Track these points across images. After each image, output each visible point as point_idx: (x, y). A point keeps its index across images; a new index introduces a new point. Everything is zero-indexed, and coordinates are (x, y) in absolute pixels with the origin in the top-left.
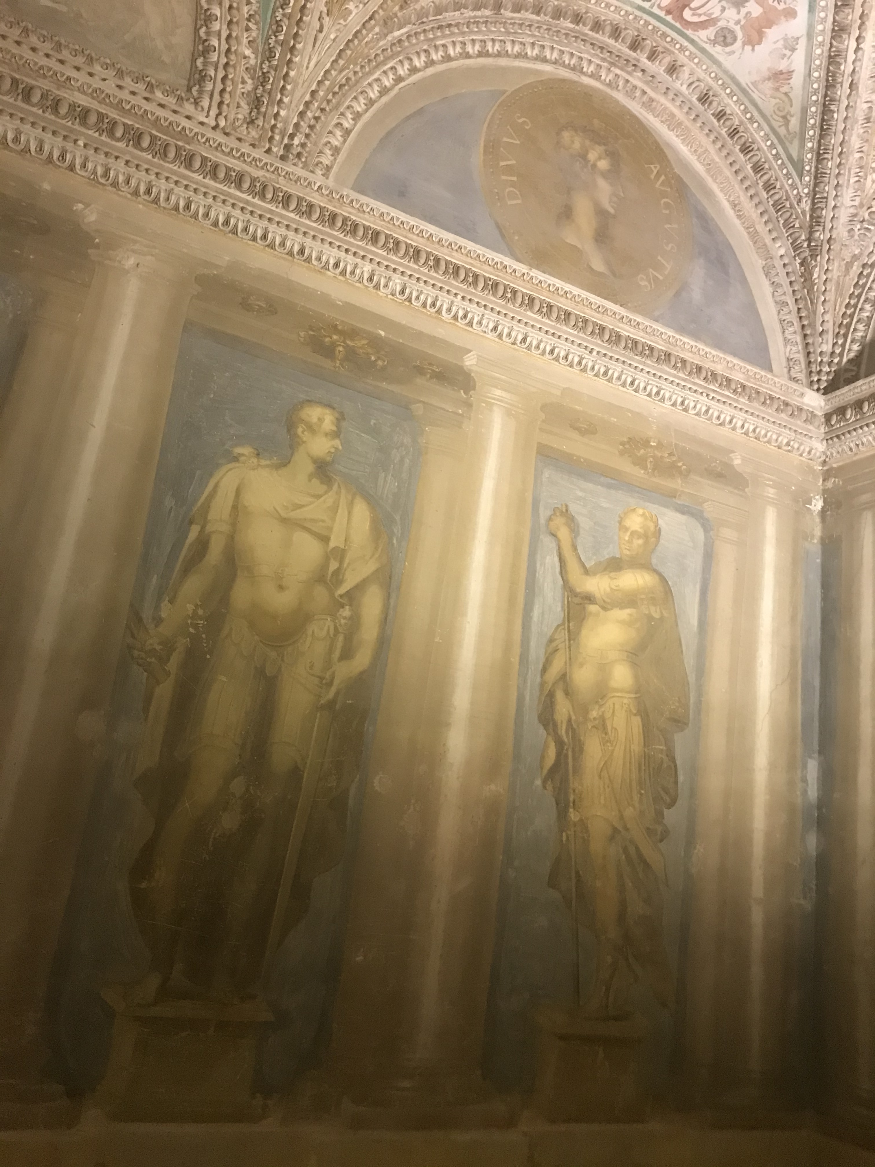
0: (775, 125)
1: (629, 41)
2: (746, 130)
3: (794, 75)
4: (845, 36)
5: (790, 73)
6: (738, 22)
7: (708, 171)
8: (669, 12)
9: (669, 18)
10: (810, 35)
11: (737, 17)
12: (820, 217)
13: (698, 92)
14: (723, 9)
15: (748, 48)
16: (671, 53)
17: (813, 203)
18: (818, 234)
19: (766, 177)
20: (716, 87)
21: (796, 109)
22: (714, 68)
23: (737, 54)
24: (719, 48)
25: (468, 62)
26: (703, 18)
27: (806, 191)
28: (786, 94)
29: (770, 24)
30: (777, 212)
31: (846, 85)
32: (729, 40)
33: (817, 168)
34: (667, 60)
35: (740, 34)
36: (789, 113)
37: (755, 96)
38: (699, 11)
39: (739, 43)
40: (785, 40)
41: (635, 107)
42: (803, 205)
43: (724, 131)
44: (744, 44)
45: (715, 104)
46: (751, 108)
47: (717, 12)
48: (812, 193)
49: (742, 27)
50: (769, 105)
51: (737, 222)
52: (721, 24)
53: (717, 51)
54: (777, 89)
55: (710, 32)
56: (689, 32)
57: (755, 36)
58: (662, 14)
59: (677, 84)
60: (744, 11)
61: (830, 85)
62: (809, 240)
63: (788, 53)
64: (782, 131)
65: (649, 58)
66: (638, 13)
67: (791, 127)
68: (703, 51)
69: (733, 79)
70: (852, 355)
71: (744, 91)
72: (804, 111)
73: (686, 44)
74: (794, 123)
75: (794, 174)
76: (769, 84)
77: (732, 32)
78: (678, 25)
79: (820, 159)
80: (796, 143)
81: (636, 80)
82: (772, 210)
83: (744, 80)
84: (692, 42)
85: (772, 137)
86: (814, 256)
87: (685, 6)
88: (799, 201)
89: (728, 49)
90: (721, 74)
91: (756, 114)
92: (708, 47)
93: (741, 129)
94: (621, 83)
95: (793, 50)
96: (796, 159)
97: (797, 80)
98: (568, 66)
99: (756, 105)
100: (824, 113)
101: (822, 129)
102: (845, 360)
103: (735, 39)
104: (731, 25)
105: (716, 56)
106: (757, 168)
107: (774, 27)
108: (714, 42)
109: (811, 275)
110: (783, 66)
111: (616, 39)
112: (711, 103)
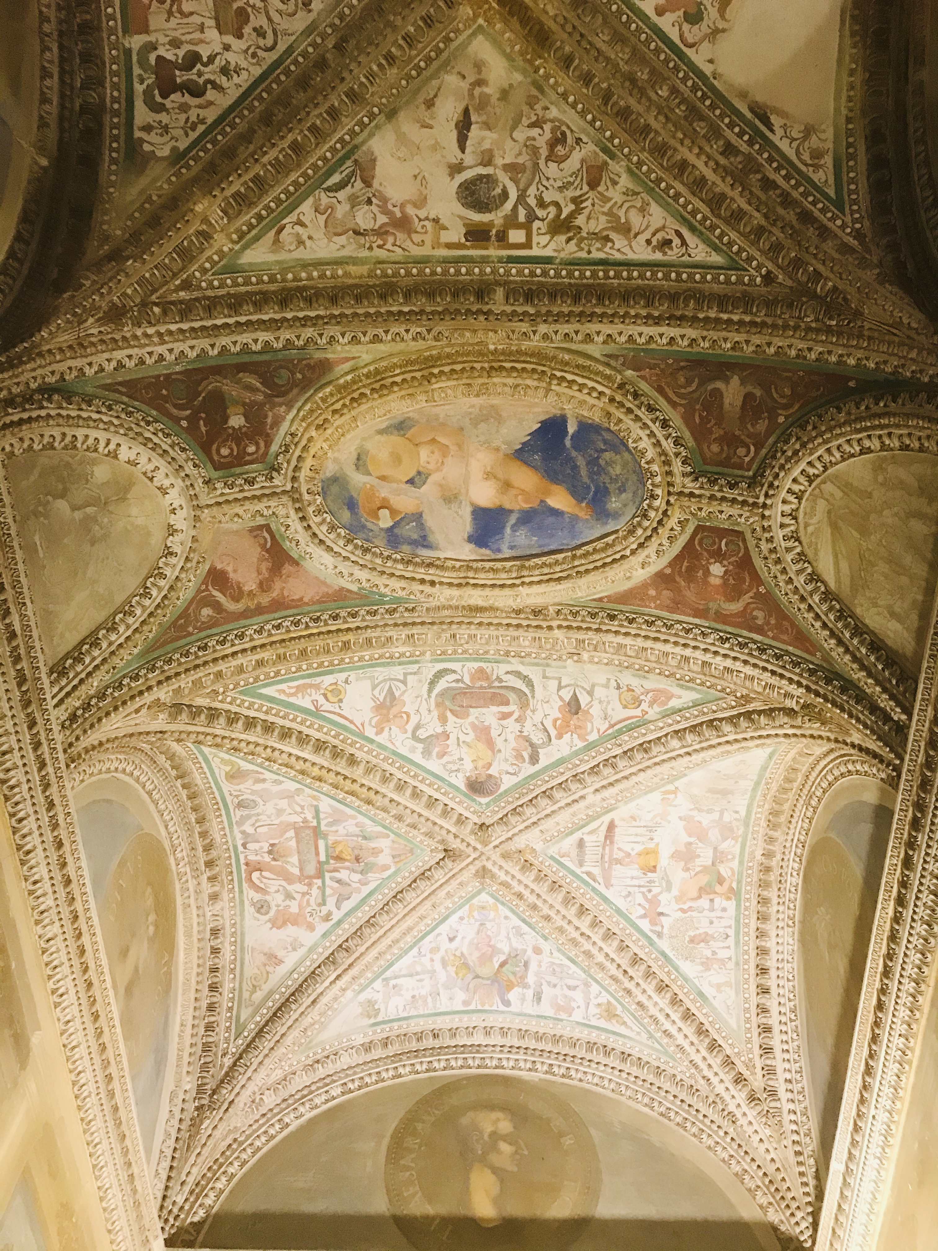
0: (245, 987)
1: (210, 857)
2: (223, 974)
3: (282, 965)
4: (332, 968)
5: (281, 962)
6: (278, 906)
7: (184, 984)
8: (247, 864)
9: (243, 867)
10: (311, 950)
11: (280, 902)
12: (233, 1077)
13: (216, 923)
14: (278, 891)
15: (269, 925)
16: (222, 886)
17: (235, 1064)
18: (225, 1091)
19: (212, 1019)
20: (228, 931)
21: (266, 988)
22: (238, 919)
23: (259, 923)
24: (252, 909)
25: (140, 789)
26: (262, 886)
27: (234, 1050)
28: (268, 973)
29: (295, 923)
30: (203, 1051)
31: (312, 998)
32: (263, 911)
33: (253, 1040)
34: (216, 889)
35: (272, 913)
36: (260, 986)
37: (247, 957)
38: (264, 880)
39: (267, 917)
40: (295, 940)
41: (179, 901)
42: (225, 1060)
43: (209, 963)
44: (269, 920)
45: (219, 941)
46: (238, 964)
47: (272, 889)
48: (237, 1056)
49: (278, 911)
50: (249, 971)
51: (176, 1039)
52: (268, 898)
53: (249, 910)
54: (265, 965)
55: (257, 896)
56: (245, 885)
57: (280, 922)
58: (242, 861)
59: (207, 909)
60: (287, 902)
61: (299, 990)
62: (214, 1092)
63: (290, 949)
64: (246, 995)
65: (209, 878)
66: (231, 848)
67: (254, 996)
68: (242, 902)
69: (243, 934)
70: (196, 1219)
71: (242, 949)
72: (271, 993)
73: (236, 889)
74: (258, 996)
75: (233, 1031)
76: (263, 958)
77: (269, 907)
78: (244, 875)
79: (260, 1033)
80: (250, 1010)
81: (192, 884)
82: (200, 1046)
83: (249, 942)
84: (241, 892)
85: (236, 993)
86: (211, 1109)
87: (260, 870)
88: (224, 1055)
89: (257, 915)
90: (238, 926)
91: (238, 969)
92: (247, 903)
93: (221, 971)
94: (184, 879)
95: (294, 949)
96: (242, 1021)
97: (282, 970)
98: (171, 842)
99: (242, 964)
100: (283, 1004)
101: (275, 1014)
102: (189, 1221)
103: (266, 914)
104: (273, 904)
105: (246, 913)
106: (211, 1008)
107: (295, 927)
108: (253, 904)
109: (202, 1123)
110: (280, 954)
111: (204, 850)
112: (216, 938)
